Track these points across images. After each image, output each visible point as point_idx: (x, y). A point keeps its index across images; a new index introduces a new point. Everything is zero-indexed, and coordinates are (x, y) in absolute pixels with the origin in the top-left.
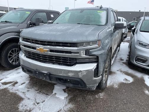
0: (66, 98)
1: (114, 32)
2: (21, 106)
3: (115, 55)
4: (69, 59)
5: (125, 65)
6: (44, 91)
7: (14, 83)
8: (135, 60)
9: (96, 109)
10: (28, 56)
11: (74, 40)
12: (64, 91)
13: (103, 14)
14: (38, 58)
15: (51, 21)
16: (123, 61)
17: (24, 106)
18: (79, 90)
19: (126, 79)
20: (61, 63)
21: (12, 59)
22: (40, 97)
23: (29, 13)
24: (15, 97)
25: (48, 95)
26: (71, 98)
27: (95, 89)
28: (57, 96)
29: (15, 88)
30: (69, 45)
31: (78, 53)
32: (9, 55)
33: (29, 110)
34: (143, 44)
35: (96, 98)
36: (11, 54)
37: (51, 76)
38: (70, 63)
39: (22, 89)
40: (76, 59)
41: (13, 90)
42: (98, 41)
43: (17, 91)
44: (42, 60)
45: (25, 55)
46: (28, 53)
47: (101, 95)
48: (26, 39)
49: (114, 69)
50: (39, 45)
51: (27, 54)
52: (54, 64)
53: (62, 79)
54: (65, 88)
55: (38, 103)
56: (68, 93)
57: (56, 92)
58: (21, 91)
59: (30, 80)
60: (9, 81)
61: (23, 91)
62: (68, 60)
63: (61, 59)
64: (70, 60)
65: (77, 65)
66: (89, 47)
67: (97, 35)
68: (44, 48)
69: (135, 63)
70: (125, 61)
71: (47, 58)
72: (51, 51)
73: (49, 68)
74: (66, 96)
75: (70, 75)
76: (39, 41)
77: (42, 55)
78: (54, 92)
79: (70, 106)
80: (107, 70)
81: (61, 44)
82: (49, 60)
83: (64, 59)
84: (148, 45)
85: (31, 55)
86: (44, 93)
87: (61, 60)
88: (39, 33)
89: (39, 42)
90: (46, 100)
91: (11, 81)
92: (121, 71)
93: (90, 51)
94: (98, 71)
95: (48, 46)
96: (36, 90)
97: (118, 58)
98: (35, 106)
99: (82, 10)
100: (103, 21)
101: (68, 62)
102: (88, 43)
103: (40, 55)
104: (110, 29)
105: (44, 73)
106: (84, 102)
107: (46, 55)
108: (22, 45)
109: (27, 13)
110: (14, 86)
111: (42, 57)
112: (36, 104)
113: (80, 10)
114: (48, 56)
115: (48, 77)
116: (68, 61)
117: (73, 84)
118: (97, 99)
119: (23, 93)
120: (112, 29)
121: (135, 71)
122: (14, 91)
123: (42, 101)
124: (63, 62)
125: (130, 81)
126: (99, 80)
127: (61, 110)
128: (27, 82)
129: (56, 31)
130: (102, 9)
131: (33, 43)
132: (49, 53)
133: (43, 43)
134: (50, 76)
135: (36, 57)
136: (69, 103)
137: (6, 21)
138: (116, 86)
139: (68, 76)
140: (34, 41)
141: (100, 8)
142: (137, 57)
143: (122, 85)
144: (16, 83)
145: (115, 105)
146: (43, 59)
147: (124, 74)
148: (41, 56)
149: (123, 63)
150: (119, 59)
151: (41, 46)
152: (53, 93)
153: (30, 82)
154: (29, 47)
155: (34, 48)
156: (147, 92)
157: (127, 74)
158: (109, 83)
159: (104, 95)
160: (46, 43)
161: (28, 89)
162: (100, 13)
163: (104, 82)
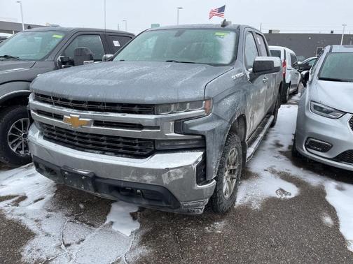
0: (136, 232)
1: (252, 80)
2: (28, 252)
3: (261, 135)
4: (137, 141)
5: (283, 158)
6: (85, 217)
7: (17, 198)
8: (306, 146)
9: (202, 259)
10: (47, 135)
11: (149, 98)
12: (134, 216)
13: (228, 40)
14: (68, 139)
15: (109, 56)
16: (280, 149)
17: (34, 252)
18: (167, 213)
19: (281, 190)
20: (121, 150)
21: (17, 142)
22: (75, 231)
23: (61, 37)
24: (16, 230)
25: (94, 226)
26: (148, 233)
27: (201, 212)
28: (114, 228)
29: (19, 210)
30: (136, 109)
31: (158, 128)
32: (9, 133)
33: (45, 259)
34: (322, 108)
35: (204, 234)
36: (14, 131)
38: (140, 150)
39: (35, 211)
40: (154, 141)
41: (14, 213)
42: (205, 100)
43: (22, 218)
44: (77, 143)
45: (41, 134)
46: (48, 129)
47: (219, 226)
48: (42, 96)
49: (257, 166)
50: (70, 111)
51: (45, 130)
52: (103, 154)
53: (124, 189)
54: (135, 210)
55: (67, 245)
56: (140, 222)
57: (113, 220)
58: (31, 217)
59: (56, 192)
60: (8, 194)
61: (36, 217)
62: (135, 144)
63: (119, 142)
64: (140, 145)
65: (157, 156)
66: (183, 114)
67: (203, 87)
68: (80, 117)
69: (306, 152)
70: (285, 148)
71: (88, 139)
72: (97, 123)
73: (92, 162)
74: (135, 229)
75: (148, 179)
76: (68, 101)
77: (77, 132)
78: (109, 219)
79: (143, 251)
80: (236, 167)
81: (118, 108)
82: (93, 144)
83: (126, 141)
84: (333, 110)
85: (55, 133)
86: (84, 222)
87: (121, 145)
88: (70, 81)
89: (70, 104)
90: (88, 237)
91: (12, 193)
92: (273, 172)
93: (186, 122)
94: (205, 170)
95: (90, 113)
96: (67, 215)
97: (271, 140)
98: (59, 251)
99: (180, 31)
100: (227, 56)
101: (135, 150)
102: (182, 105)
103: (73, 134)
104: (242, 74)
105: (82, 175)
106: (177, 242)
107: (86, 134)
108: (34, 111)
109: (55, 36)
110: (18, 205)
111: (78, 137)
112: (63, 246)
113: (176, 31)
114: (91, 134)
115: (90, 184)
116: (137, 147)
117: (149, 200)
118: (208, 235)
119: (36, 221)
120: (248, 73)
121: (305, 171)
122: (15, 217)
123: (78, 240)
124: (124, 148)
125: (290, 195)
126: (208, 192)
127: (118, 261)
128: (49, 196)
129: (110, 78)
130: (226, 27)
131: (56, 104)
132: (92, 127)
133: (79, 105)
134: (94, 180)
135: (65, 138)
136: (140, 244)
137: (6, 56)
138: (256, 206)
139: (143, 182)
140: (58, 101)
141: (222, 26)
142: (308, 138)
143: (271, 203)
144: (24, 198)
145: (248, 250)
146: (80, 142)
147: (278, 177)
148: (75, 136)
149: (281, 152)
150: (271, 144)
151: (75, 111)
152: (107, 222)
153: (54, 196)
154: (49, 114)
155: (59, 117)
156: (328, 220)
157: (286, 177)
158: (240, 199)
159: (226, 227)
160: (85, 106)
161: (50, 213)
162: (220, 36)
163: (227, 196)
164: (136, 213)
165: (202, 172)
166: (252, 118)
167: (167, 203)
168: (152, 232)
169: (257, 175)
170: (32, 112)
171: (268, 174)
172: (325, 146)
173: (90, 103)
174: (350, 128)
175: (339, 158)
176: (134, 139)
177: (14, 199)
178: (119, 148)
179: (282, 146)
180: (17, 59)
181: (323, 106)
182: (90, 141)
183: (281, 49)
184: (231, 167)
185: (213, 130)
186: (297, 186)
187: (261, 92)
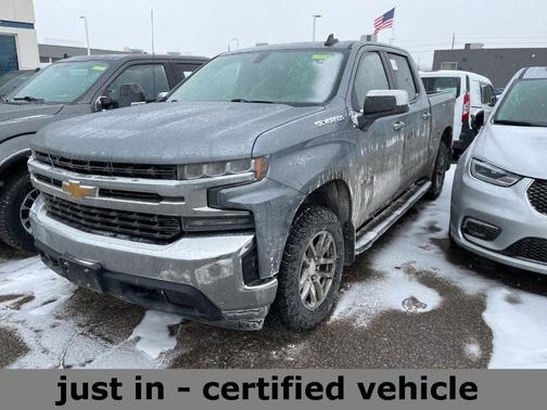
0: (168, 353)
4: (156, 219)
5: (435, 249)
6: (103, 330)
7: (21, 298)
10: (50, 210)
11: (168, 156)
14: (73, 215)
16: (433, 235)
19: (413, 299)
20: (137, 232)
22: (84, 348)
23: (103, 69)
24: (6, 342)
25: (111, 342)
26: (184, 355)
27: (260, 327)
28: (139, 347)
29: (18, 315)
30: (151, 171)
31: (182, 199)
32: (22, 207)
35: (267, 360)
36: (30, 203)
37: (108, 275)
38: (162, 233)
39: (38, 318)
40: (179, 218)
41: (11, 320)
42: (255, 158)
43: (19, 326)
44: (83, 222)
45: (45, 207)
46: (50, 201)
47: (294, 350)
48: (41, 154)
49: (385, 261)
51: (48, 202)
52: (115, 236)
55: (67, 367)
56: (178, 339)
57: (140, 335)
58: (31, 325)
60: (10, 293)
61: (38, 326)
62: (154, 223)
63: (133, 220)
64: (161, 224)
65: (184, 241)
66: (219, 178)
68: (81, 184)
69: (463, 241)
70: (442, 234)
71: (94, 215)
72: (104, 192)
73: (98, 248)
74: (166, 349)
76: (68, 161)
77: (82, 206)
78: (137, 332)
80: (329, 261)
81: (129, 170)
82: (102, 223)
83: (142, 218)
84: (503, 172)
85: (58, 206)
86: (101, 336)
87: (136, 224)
88: (73, 134)
89: (70, 165)
90: (99, 358)
91: (16, 292)
92: (409, 271)
93: (224, 191)
95: (94, 178)
96: (80, 325)
97: (423, 221)
101: (155, 232)
102: (220, 164)
103: (78, 207)
104: (340, 117)
105: (85, 267)
107: (92, 208)
108: (33, 175)
109: (95, 68)
110: (18, 309)
111: (84, 212)
114: (98, 208)
115: (96, 281)
116: (156, 227)
119: (37, 331)
122: (10, 325)
123: (83, 361)
124: (141, 230)
125: (424, 308)
128: (63, 298)
129: (128, 128)
131: (56, 166)
132: (98, 198)
133: (81, 166)
135: (81, 218)
137: (27, 98)
138: (362, 323)
140: (57, 161)
141: (326, 44)
142: (466, 217)
144: (30, 298)
146: (87, 220)
147: (414, 279)
148: (79, 211)
149: (434, 241)
150: (422, 228)
151: (75, 175)
152: (132, 337)
153: (71, 298)
154: (47, 180)
155: (58, 183)
156: (474, 350)
157: (428, 280)
158: (341, 311)
159: (304, 352)
160: (88, 168)
161: (57, 321)
162: (317, 60)
163: (313, 305)
164: (178, 326)
165: (251, 265)
166: (368, 185)
167: (201, 311)
168: (191, 354)
169: (381, 275)
170: (32, 177)
171: (400, 274)
172: (490, 231)
173: (93, 163)
174: (528, 201)
175: (513, 250)
176: (152, 216)
177: (16, 300)
178: (135, 228)
179: (438, 230)
180: (41, 102)
181: (488, 167)
182: (97, 218)
183: (462, 74)
184: (322, 261)
185: (267, 203)
186: (441, 295)
187: (389, 144)
